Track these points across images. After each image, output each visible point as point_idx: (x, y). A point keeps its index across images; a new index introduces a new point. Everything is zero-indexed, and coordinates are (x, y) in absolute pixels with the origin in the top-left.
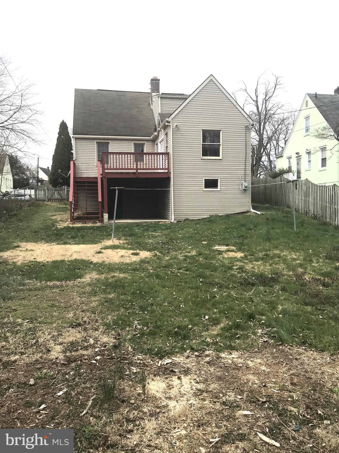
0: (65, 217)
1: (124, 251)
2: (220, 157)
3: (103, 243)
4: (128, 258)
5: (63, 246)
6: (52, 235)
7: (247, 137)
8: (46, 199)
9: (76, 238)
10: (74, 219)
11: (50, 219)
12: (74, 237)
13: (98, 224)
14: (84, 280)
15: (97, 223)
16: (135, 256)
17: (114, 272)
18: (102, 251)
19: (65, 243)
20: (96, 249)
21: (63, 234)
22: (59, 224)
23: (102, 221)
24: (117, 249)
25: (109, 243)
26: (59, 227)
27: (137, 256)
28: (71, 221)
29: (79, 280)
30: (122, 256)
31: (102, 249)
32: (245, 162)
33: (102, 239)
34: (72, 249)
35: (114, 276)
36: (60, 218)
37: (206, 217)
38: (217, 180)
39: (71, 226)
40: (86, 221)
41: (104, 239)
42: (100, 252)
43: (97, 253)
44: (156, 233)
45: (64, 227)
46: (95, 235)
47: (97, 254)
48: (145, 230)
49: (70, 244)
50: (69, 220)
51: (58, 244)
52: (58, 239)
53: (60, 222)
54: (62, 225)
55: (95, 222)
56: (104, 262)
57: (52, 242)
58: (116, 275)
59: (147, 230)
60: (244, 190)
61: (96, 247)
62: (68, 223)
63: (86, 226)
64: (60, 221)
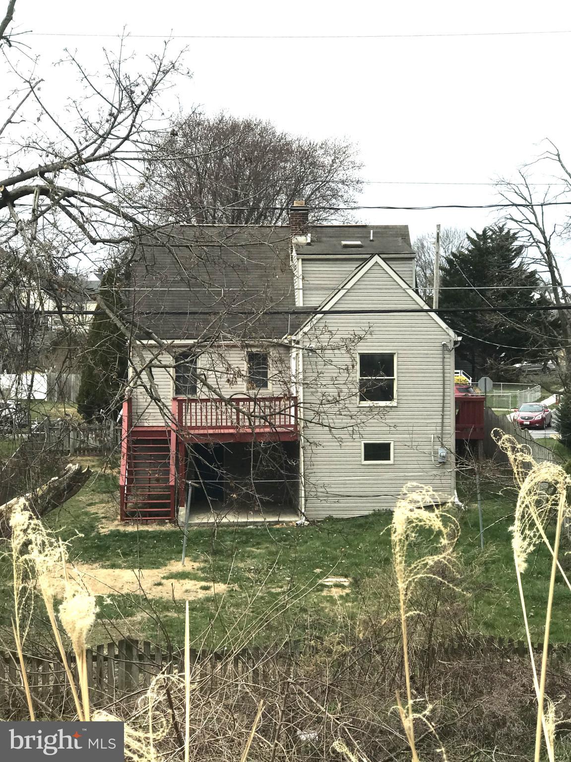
0: (112, 509)
1: (193, 582)
2: (394, 403)
3: (168, 567)
4: (195, 594)
5: (110, 571)
6: (92, 547)
7: (446, 364)
8: (71, 449)
9: (130, 555)
10: (127, 516)
11: (86, 514)
12: (127, 554)
13: (168, 527)
14: (135, 619)
15: (167, 523)
16: (204, 592)
17: (168, 610)
18: (164, 581)
19: (113, 566)
20: (155, 579)
21: (108, 548)
22: (102, 524)
23: (174, 521)
24: (184, 579)
25: (176, 566)
26: (102, 531)
27: (207, 591)
28: (122, 520)
29: (130, 618)
30: (187, 591)
31: (164, 578)
32: (443, 411)
33: (168, 560)
34: (123, 577)
35: (167, 616)
36: (102, 511)
37: (366, 513)
38: (389, 444)
39: (121, 529)
40: (147, 520)
41: (171, 559)
42: (160, 584)
43: (155, 585)
44: (258, 549)
45: (111, 531)
46: (160, 550)
47: (155, 587)
48: (242, 541)
49: (119, 567)
50: (119, 517)
51: (103, 567)
52: (102, 556)
53: (104, 520)
54: (106, 528)
55: (162, 523)
56: (161, 598)
57: (94, 562)
58: (169, 614)
59: (246, 542)
60: (440, 463)
61: (157, 574)
62: (116, 522)
63: (147, 531)
64: (103, 518)
